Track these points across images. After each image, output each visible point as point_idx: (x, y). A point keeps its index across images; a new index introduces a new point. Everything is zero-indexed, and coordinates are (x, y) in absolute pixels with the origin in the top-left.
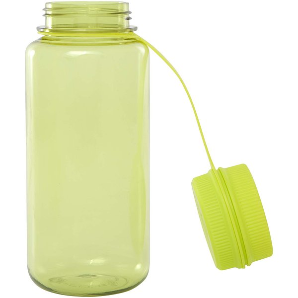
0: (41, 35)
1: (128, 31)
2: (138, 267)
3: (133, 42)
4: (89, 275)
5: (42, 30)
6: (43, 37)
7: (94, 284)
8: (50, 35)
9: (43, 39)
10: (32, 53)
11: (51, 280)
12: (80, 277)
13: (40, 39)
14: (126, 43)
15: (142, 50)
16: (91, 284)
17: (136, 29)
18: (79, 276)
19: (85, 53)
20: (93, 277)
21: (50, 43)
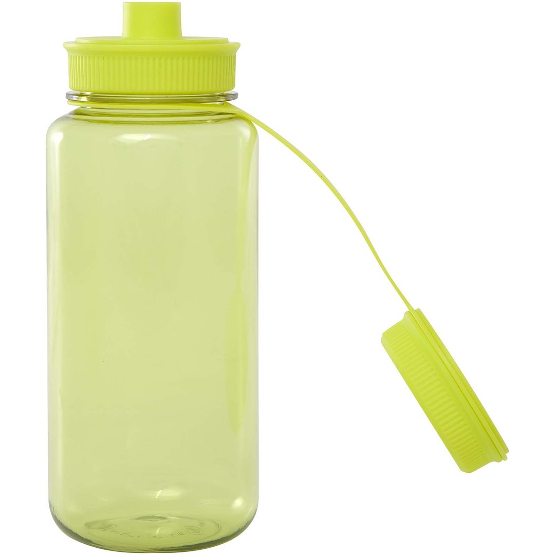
0: (74, 107)
1: (222, 99)
2: (238, 503)
3: (231, 118)
4: (153, 517)
5: (75, 98)
6: (76, 111)
7: (163, 532)
8: (89, 107)
9: (77, 113)
10: (58, 137)
11: (88, 525)
12: (138, 521)
13: (71, 114)
14: (217, 121)
15: (246, 132)
16: (158, 531)
17: (235, 96)
18: (138, 519)
19: (147, 137)
20: (160, 521)
21: (89, 121)
